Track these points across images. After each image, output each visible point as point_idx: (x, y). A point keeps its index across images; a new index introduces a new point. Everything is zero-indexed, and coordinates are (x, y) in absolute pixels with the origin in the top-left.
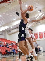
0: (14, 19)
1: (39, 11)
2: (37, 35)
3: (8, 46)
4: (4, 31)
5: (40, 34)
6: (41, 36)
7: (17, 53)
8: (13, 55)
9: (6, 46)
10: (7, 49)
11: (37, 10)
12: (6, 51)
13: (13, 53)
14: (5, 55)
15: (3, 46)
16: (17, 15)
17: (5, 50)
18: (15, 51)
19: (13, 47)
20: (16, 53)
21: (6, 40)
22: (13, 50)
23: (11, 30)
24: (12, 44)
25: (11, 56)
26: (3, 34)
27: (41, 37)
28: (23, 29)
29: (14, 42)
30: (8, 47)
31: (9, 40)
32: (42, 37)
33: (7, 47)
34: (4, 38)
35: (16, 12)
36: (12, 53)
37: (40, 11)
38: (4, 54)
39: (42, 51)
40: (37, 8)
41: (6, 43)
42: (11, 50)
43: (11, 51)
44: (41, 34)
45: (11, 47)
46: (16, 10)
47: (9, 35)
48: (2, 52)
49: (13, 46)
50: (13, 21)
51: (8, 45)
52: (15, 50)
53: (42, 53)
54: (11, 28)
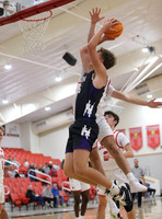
0: (58, 79)
1: (146, 50)
2: (140, 134)
3: (35, 174)
4: (21, 123)
5: (149, 133)
6: (153, 139)
7: (66, 201)
8: (55, 206)
9: (26, 176)
10: (31, 187)
11: (139, 45)
12: (30, 194)
13: (55, 199)
14: (24, 207)
15: (17, 176)
16: (68, 65)
17: (24, 190)
18: (62, 193)
19: (55, 179)
20: (64, 201)
21: (29, 152)
22: (54, 191)
23: (47, 118)
24: (51, 167)
25: (46, 210)
26: (18, 132)
27: (154, 144)
28: (89, 109)
29: (58, 160)
30: (36, 180)
31: (39, 152)
32: (157, 141)
33: (32, 179)
34: (19, 147)
35: (63, 52)
36: (49, 200)
37: (151, 49)
38: (23, 204)
39: (158, 193)
40: (141, 40)
41: (27, 164)
42: (44, 189)
43: (46, 192)
44: (153, 132)
45: (45, 178)
46: (65, 46)
47: (40, 135)
48: (14, 197)
49: (53, 174)
50: (54, 86)
51: (37, 171)
52: (60, 189)
53: (158, 202)
54: (48, 109)
